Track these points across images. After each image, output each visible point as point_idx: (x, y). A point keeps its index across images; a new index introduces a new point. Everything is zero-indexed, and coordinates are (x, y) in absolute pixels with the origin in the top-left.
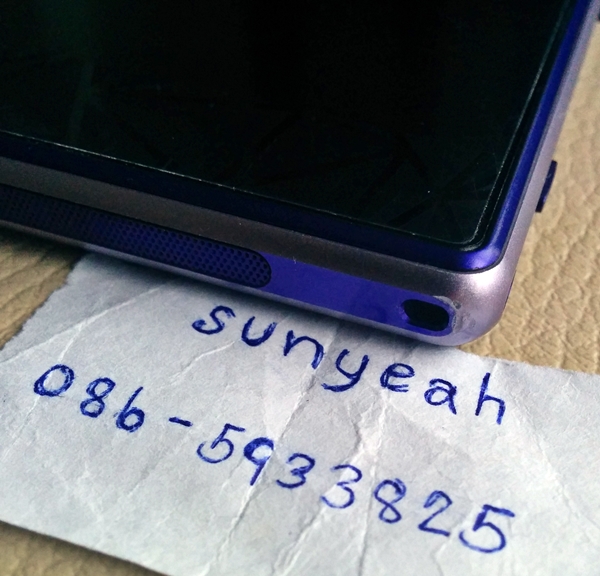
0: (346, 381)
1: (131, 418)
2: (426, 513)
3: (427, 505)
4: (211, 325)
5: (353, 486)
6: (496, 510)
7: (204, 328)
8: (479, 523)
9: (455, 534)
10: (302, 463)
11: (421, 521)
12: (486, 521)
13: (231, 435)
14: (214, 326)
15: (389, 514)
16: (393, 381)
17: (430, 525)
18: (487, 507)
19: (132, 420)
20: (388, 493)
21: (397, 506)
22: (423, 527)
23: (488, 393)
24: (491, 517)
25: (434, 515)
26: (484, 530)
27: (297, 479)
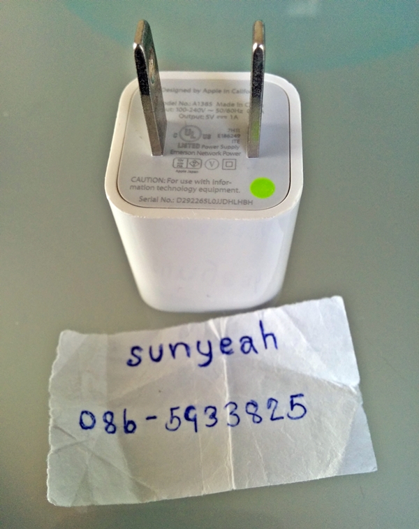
1: (130, 426)
2: (270, 411)
3: (270, 407)
5: (236, 412)
6: (296, 396)
7: (134, 363)
8: (292, 405)
9: (286, 417)
10: (211, 411)
11: (270, 417)
12: (294, 403)
13: (175, 413)
14: (137, 360)
15: (257, 419)
16: (226, 349)
17: (274, 417)
18: (292, 397)
20: (252, 409)
21: (258, 413)
22: (272, 419)
23: (266, 332)
24: (296, 400)
25: (274, 411)
26: (296, 408)
27: (213, 421)
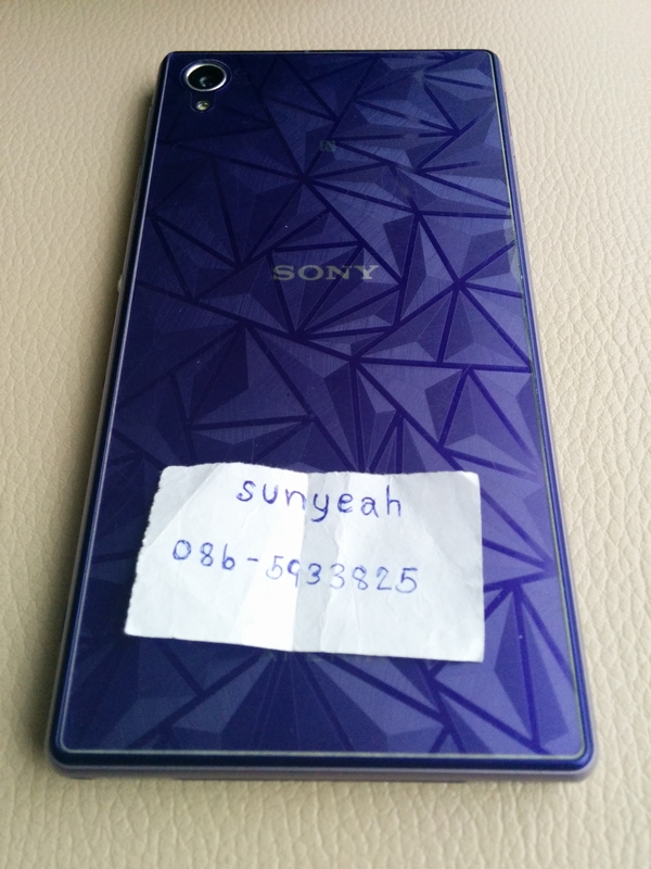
0: (322, 514)
1: (228, 562)
2: (378, 580)
3: (378, 575)
4: (246, 496)
5: (342, 575)
6: (409, 569)
7: (244, 498)
8: (403, 578)
9: (394, 588)
10: (315, 569)
11: (377, 585)
12: (406, 576)
13: (279, 561)
14: (248, 496)
15: (362, 585)
16: (344, 506)
17: (381, 586)
18: (405, 569)
19: (229, 564)
20: (359, 574)
21: (365, 580)
22: (379, 588)
23: (391, 498)
24: (408, 574)
25: (382, 580)
26: (406, 581)
27: (316, 579)
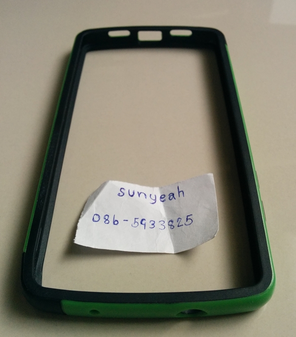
4: (121, 194)
5: (164, 224)
11: (177, 225)
13: (136, 220)
14: (122, 194)
15: (172, 227)
21: (173, 225)
23: (180, 191)
25: (179, 223)
26: (188, 220)
27: (153, 226)
